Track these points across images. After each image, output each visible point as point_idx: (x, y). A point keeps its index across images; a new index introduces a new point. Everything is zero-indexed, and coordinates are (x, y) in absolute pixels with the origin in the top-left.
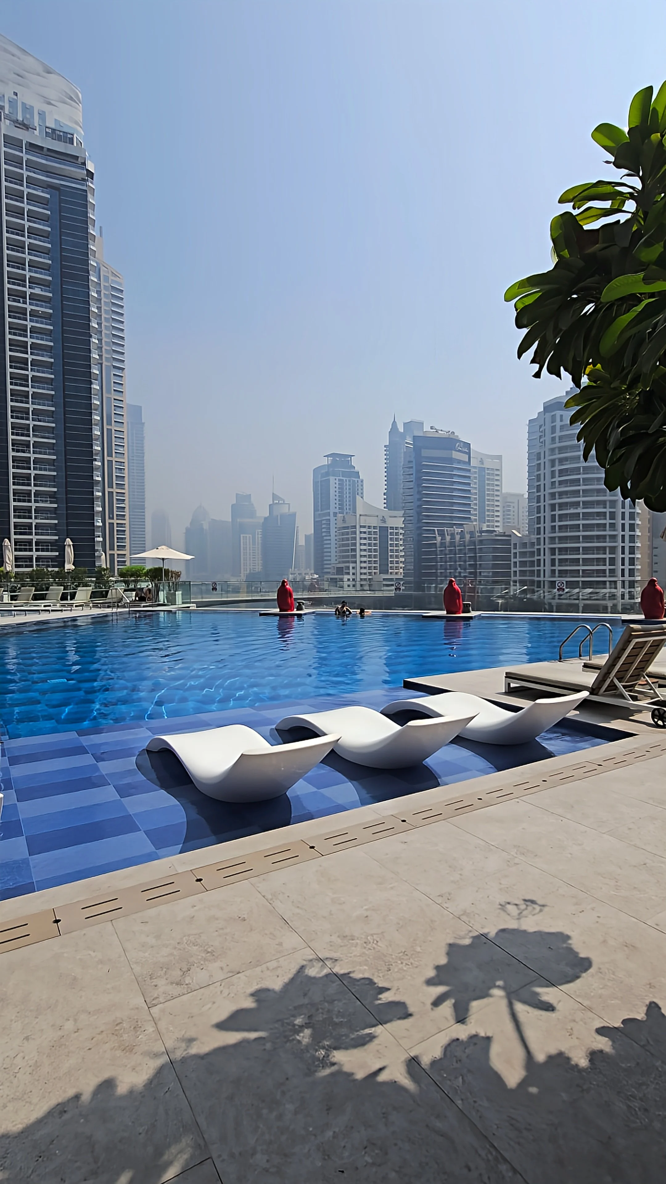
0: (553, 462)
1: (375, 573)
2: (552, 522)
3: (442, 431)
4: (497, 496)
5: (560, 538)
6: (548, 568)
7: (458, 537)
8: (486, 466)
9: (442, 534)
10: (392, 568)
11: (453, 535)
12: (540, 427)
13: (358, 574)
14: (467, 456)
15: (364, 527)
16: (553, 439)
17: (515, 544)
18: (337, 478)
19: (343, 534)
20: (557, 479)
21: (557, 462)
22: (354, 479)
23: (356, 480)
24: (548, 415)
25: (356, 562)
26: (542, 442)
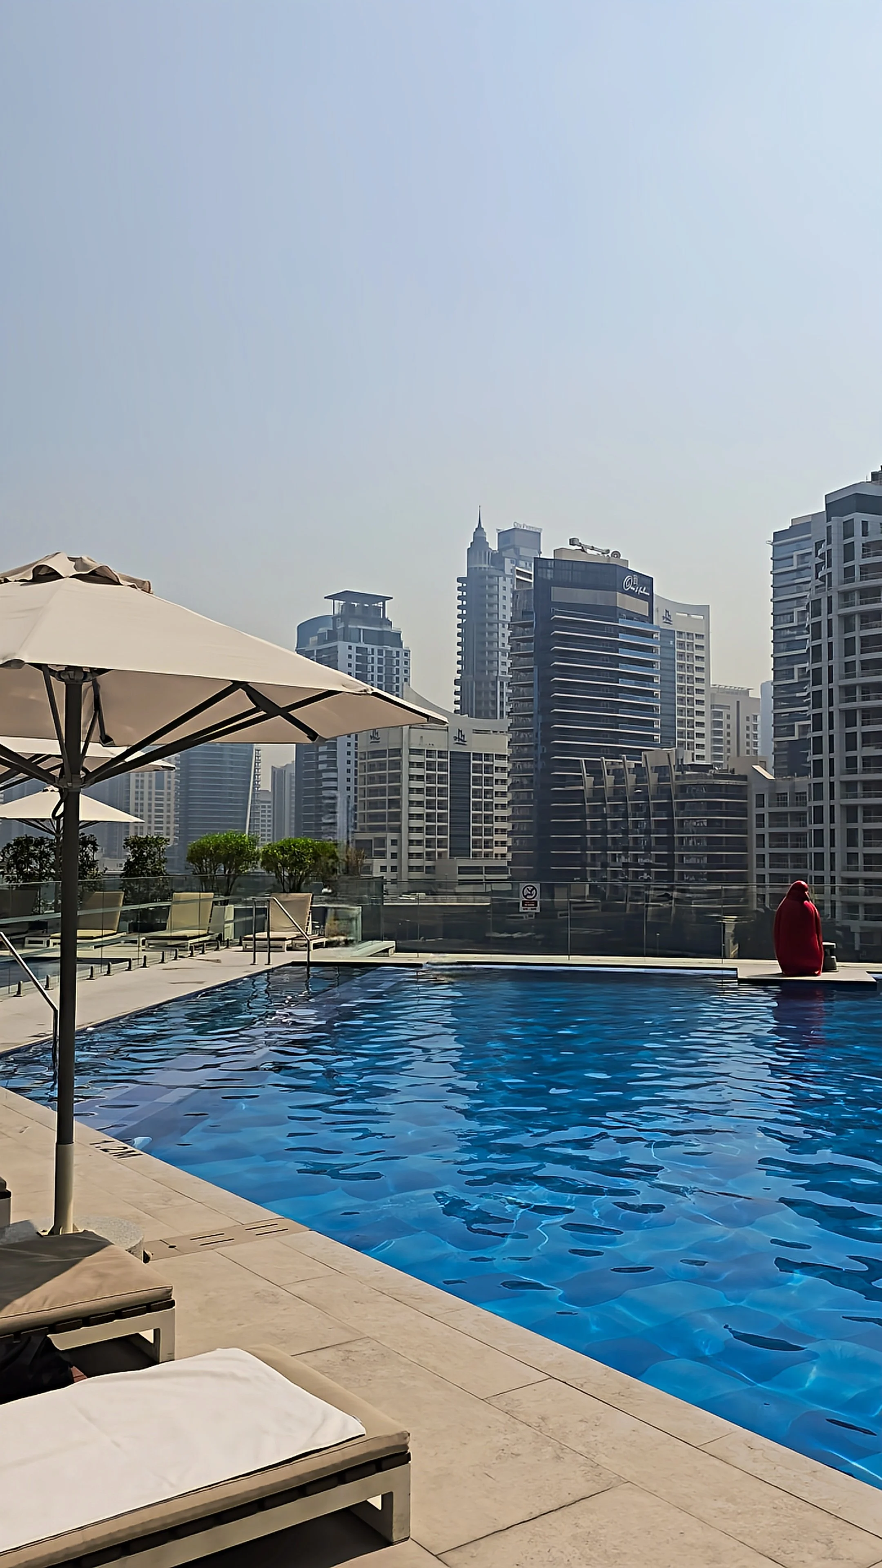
0: (847, 621)
1: (440, 854)
2: (848, 749)
3: (593, 549)
4: (699, 691)
5: (867, 785)
6: (841, 849)
7: (631, 779)
8: (676, 627)
9: (595, 771)
10: (476, 844)
11: (619, 775)
12: (818, 545)
13: (405, 856)
14: (647, 603)
15: (419, 752)
16: (849, 572)
17: (760, 797)
18: (354, 645)
19: (372, 767)
20: (858, 657)
21: (857, 621)
22: (389, 648)
23: (394, 650)
24: (836, 522)
25: (398, 830)
26: (822, 579)
